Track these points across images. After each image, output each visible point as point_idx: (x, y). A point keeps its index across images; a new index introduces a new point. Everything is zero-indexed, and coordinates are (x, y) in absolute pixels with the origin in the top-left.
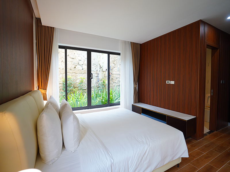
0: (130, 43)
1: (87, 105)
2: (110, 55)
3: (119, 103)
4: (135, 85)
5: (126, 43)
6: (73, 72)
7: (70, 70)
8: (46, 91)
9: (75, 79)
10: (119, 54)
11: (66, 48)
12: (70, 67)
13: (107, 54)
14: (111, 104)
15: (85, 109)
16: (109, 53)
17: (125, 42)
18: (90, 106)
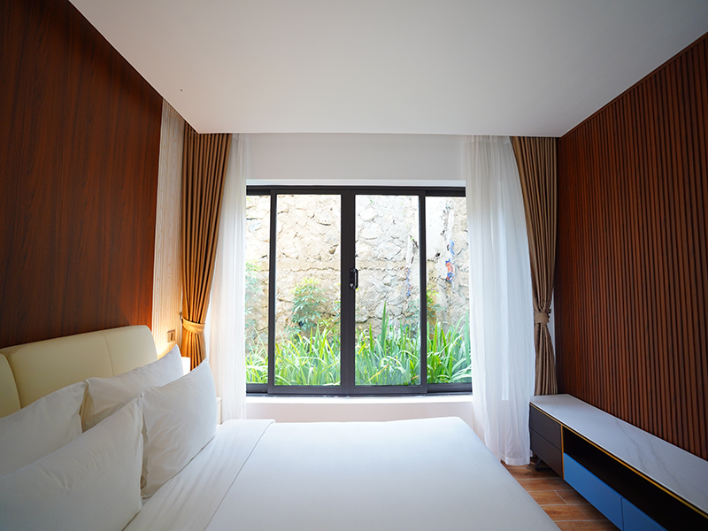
0: (508, 141)
1: (338, 383)
2: (427, 198)
3: (467, 387)
4: (538, 314)
5: (488, 145)
6: (328, 265)
7: (318, 261)
8: (203, 328)
9: (331, 288)
10: (460, 192)
11: (273, 192)
12: (318, 251)
13: (417, 197)
14: (433, 387)
15: (332, 395)
16: (423, 193)
17: (485, 142)
18: (348, 386)
